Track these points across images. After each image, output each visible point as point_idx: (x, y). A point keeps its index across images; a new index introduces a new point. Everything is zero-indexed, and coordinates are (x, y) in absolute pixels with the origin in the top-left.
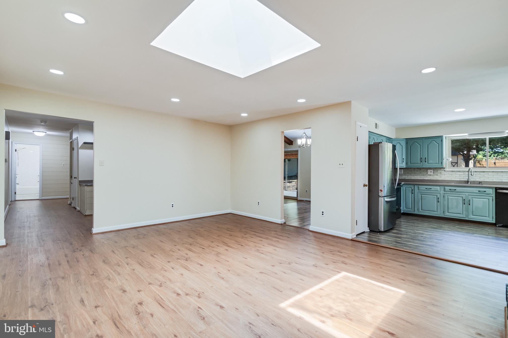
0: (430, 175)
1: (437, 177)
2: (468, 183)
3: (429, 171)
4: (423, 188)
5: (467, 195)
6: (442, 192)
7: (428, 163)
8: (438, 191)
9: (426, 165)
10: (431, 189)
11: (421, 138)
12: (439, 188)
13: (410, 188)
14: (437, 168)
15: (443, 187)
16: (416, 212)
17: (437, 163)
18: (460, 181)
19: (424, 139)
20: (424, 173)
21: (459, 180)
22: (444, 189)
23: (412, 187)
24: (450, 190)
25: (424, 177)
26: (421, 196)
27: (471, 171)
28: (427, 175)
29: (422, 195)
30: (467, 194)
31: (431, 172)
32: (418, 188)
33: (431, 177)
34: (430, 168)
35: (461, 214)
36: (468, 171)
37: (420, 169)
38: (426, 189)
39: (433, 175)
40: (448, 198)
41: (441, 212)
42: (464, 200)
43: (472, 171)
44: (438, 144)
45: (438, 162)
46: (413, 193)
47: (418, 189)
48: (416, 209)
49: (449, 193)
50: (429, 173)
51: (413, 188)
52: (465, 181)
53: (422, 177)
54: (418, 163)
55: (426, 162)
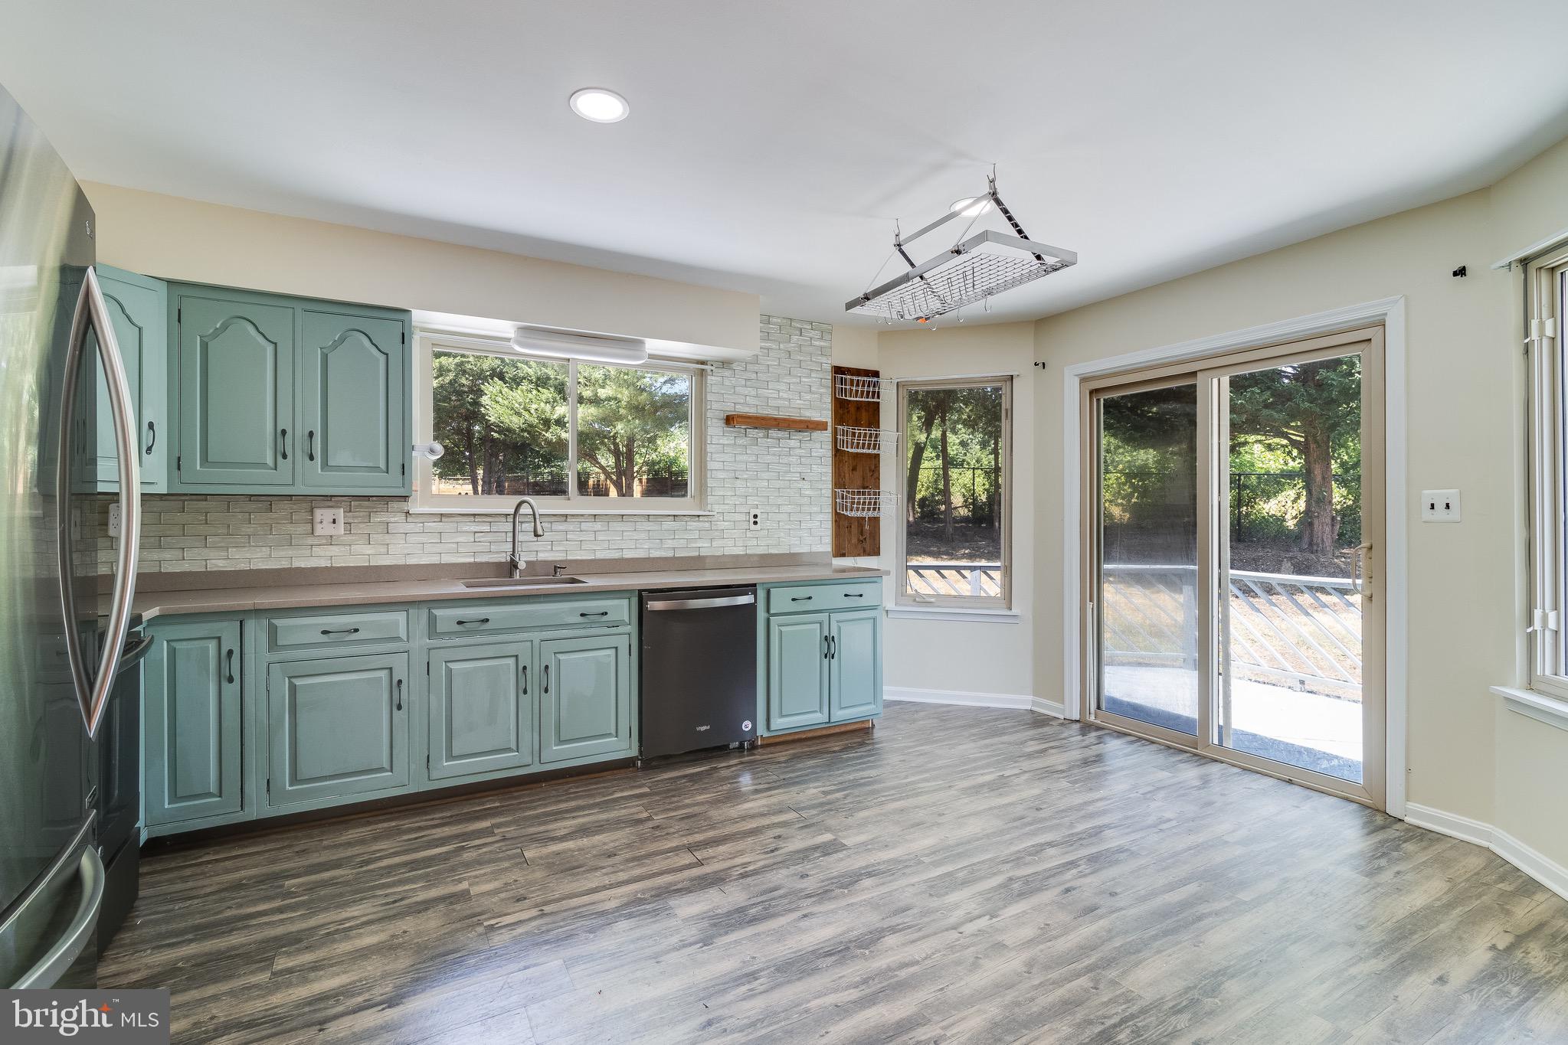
0: (331, 540)
1: (368, 550)
2: (511, 575)
3: (323, 515)
4: (301, 630)
5: (536, 642)
6: (421, 641)
7: (325, 464)
8: (398, 639)
9: (312, 479)
10: (356, 630)
11: (284, 303)
12: (400, 617)
13: (212, 646)
14: (368, 497)
15: (424, 613)
16: (259, 808)
17: (376, 469)
18: (475, 564)
19: (299, 307)
20: (290, 528)
21: (471, 560)
22: (432, 621)
23: (228, 632)
24: (460, 623)
25: (290, 553)
26: (293, 689)
27: (534, 515)
28: (310, 541)
29: (298, 682)
30: (536, 636)
31: (334, 522)
32: (273, 632)
33: (334, 550)
34: (328, 500)
35: (509, 750)
36: (515, 515)
37: (268, 501)
38: (325, 638)
39: (350, 537)
40: (449, 672)
41: (413, 766)
42: (525, 668)
43: (537, 516)
44: (382, 358)
45: (383, 466)
46: (231, 680)
47: (273, 644)
48: (254, 786)
49: (458, 641)
50: (323, 529)
51: (230, 642)
52: (498, 565)
53: (282, 554)
54: (264, 465)
55: (311, 458)
